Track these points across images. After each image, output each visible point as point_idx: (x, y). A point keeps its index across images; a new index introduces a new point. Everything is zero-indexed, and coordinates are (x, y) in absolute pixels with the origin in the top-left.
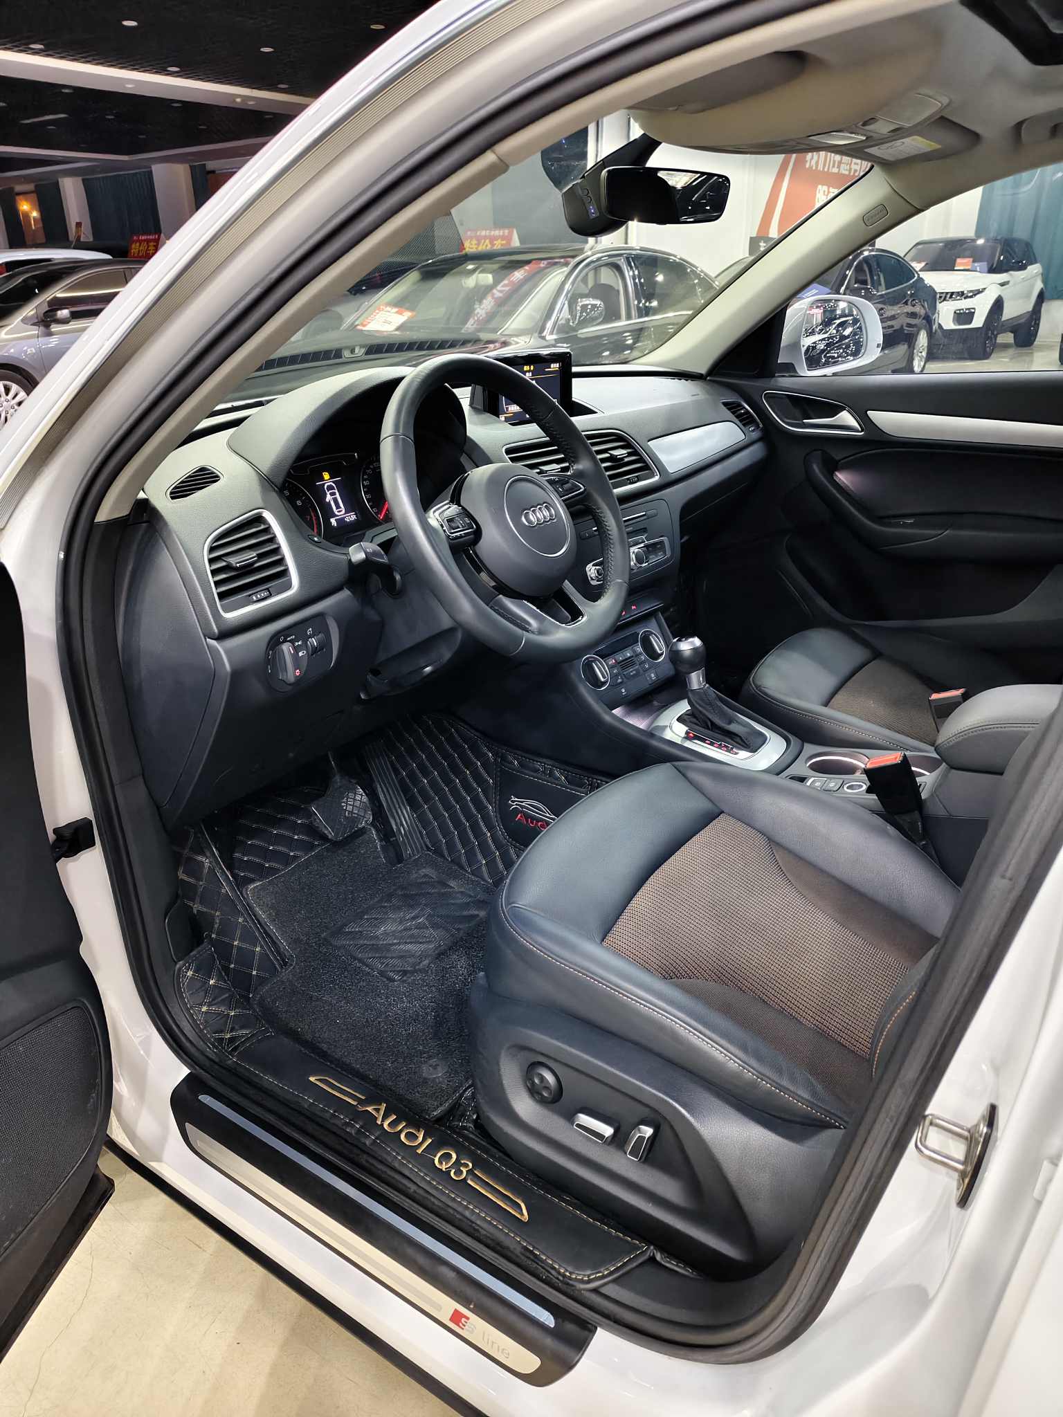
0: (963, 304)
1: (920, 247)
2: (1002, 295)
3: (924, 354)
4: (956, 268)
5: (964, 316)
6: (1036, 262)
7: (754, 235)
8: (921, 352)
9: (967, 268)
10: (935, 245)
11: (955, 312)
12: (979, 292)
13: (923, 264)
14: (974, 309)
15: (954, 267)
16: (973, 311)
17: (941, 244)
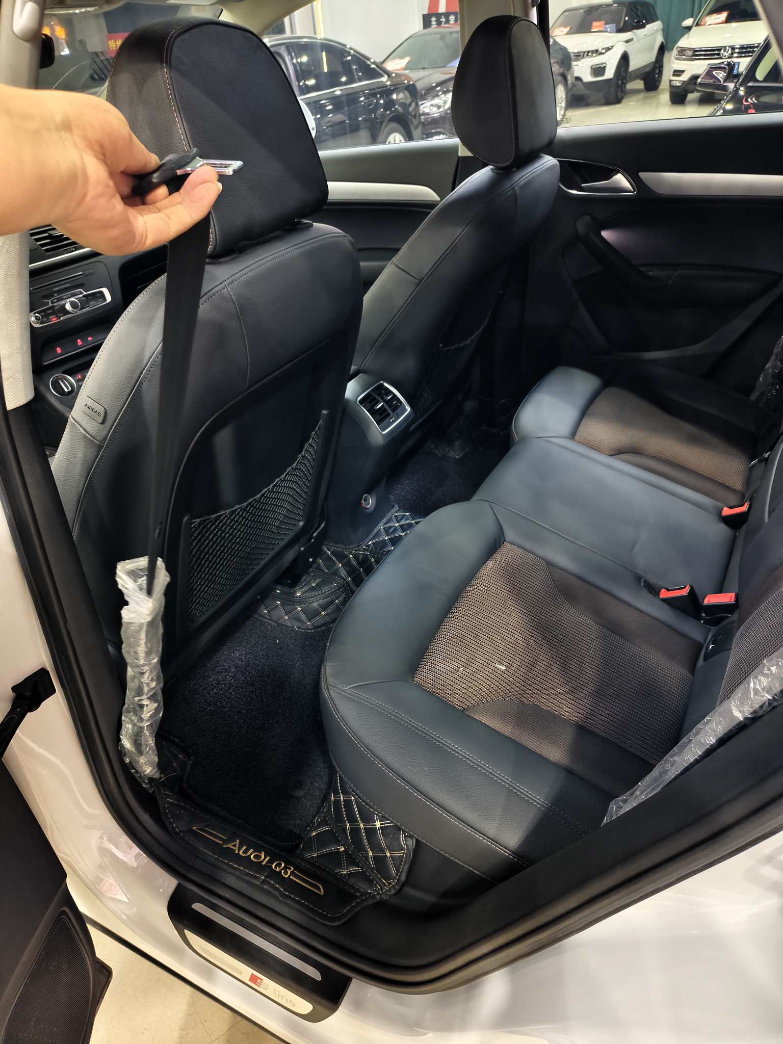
0: (596, 60)
1: (566, 14)
2: (627, 51)
3: (563, 104)
4: (592, 31)
5: (599, 70)
6: (658, 20)
7: (426, 12)
8: (561, 103)
9: (601, 29)
10: (578, 11)
11: (592, 68)
12: (608, 49)
13: (568, 29)
14: (605, 63)
15: (591, 29)
16: (605, 65)
17: (581, 11)
